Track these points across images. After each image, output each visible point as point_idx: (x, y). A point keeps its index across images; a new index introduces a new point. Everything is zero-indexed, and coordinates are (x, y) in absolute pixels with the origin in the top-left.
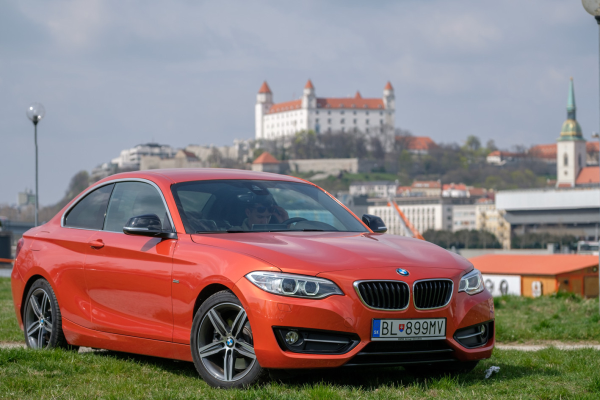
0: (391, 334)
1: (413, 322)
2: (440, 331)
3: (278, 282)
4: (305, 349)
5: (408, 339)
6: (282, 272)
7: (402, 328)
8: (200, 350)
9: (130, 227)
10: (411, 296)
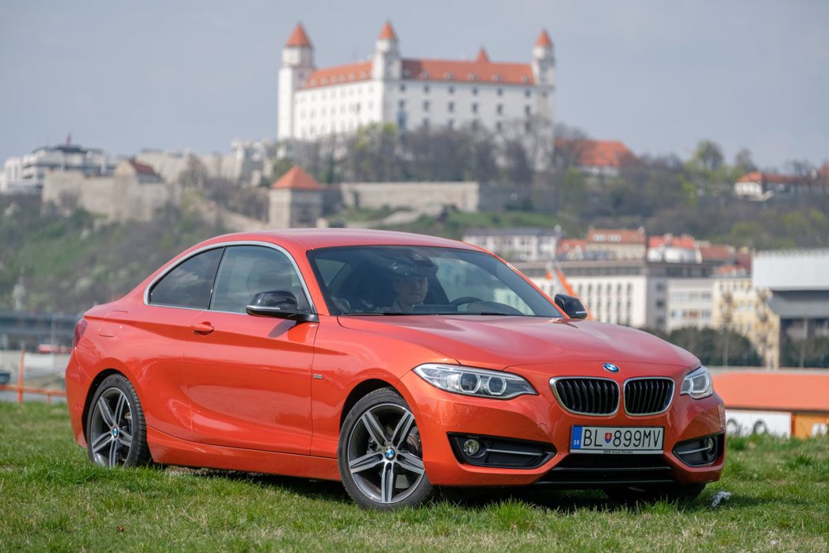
0: (595, 445)
1: (623, 430)
2: (656, 443)
3: (456, 377)
4: (488, 461)
5: (615, 453)
6: (460, 365)
7: (608, 438)
8: (351, 463)
9: (256, 305)
10: (621, 398)
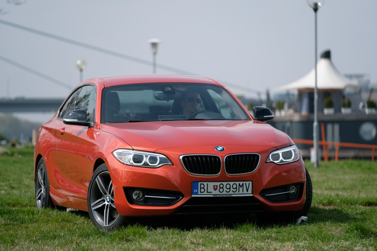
0: (207, 192)
1: (225, 183)
2: (247, 190)
3: (131, 157)
4: (146, 202)
5: (220, 196)
6: (133, 150)
7: (215, 188)
8: (92, 205)
10: (223, 166)
